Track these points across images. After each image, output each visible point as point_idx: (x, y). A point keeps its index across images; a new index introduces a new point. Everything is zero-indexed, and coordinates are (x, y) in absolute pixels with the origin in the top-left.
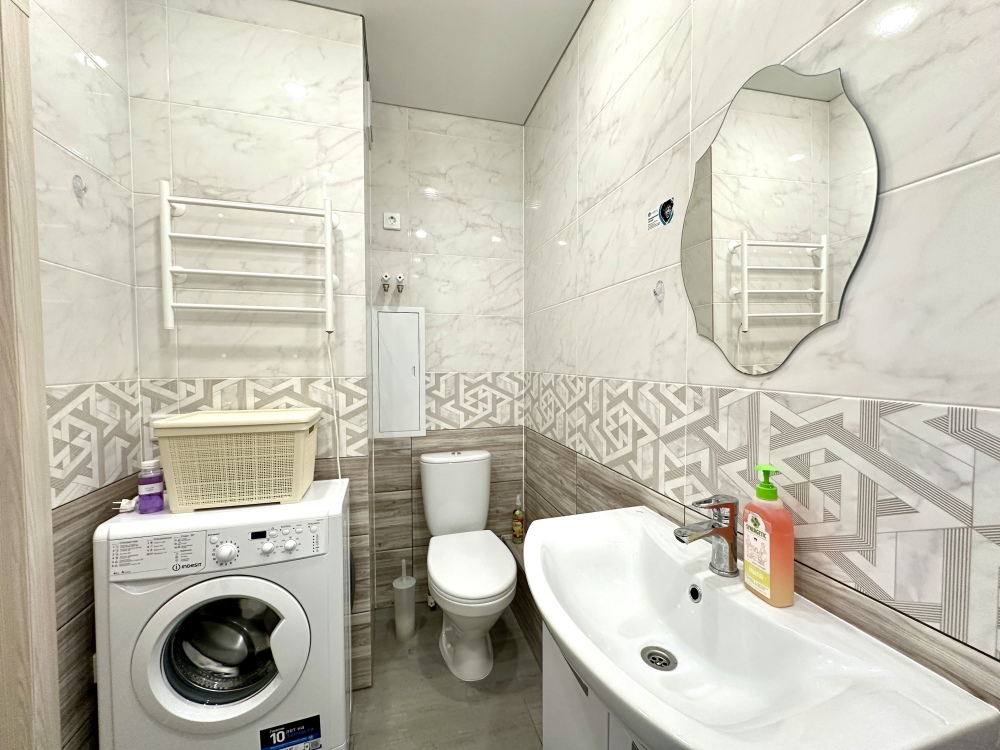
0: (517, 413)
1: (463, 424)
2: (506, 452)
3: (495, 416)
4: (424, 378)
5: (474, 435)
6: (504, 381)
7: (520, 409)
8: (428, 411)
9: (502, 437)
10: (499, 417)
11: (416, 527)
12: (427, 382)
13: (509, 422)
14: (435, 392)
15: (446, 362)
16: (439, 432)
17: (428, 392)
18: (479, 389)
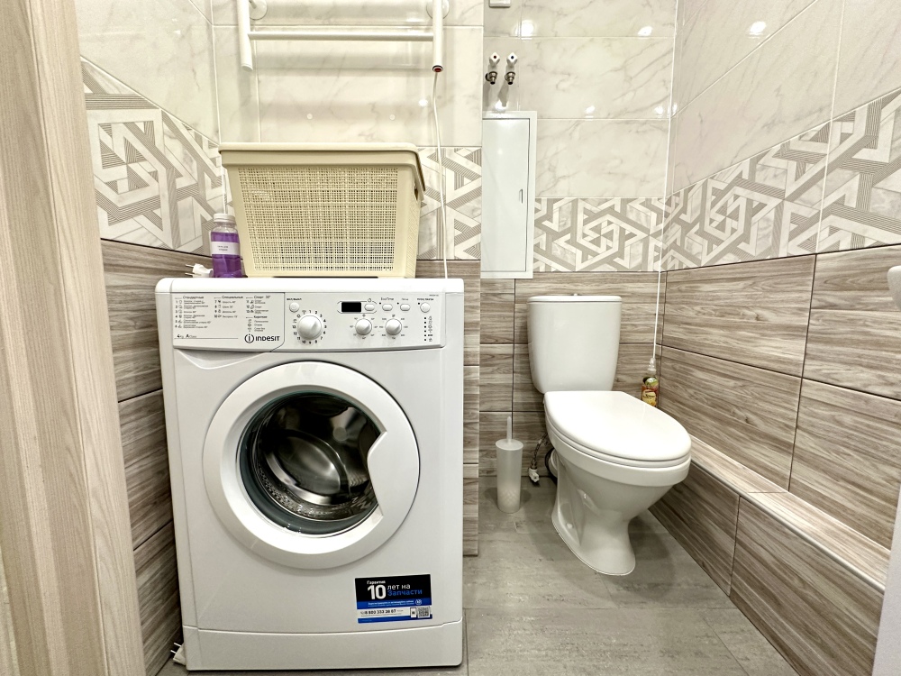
0: (652, 254)
1: (580, 266)
2: (634, 306)
3: (622, 257)
4: (533, 205)
5: (593, 281)
6: (637, 211)
7: (656, 249)
8: (537, 247)
9: (630, 285)
10: (627, 258)
11: (517, 389)
12: (537, 210)
13: (640, 266)
14: (546, 223)
15: (563, 184)
16: (549, 275)
17: (538, 223)
18: (603, 221)
